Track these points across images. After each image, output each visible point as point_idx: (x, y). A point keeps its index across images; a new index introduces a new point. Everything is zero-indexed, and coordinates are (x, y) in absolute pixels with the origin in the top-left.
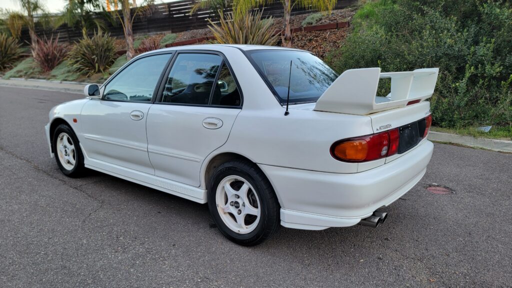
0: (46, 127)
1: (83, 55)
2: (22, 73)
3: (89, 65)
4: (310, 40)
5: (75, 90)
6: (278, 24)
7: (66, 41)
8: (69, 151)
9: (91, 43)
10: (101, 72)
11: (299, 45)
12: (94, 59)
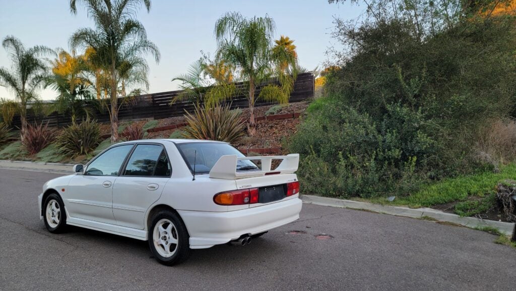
0: (39, 196)
1: (70, 139)
2: (8, 156)
3: (75, 147)
4: (272, 127)
5: (58, 171)
6: (246, 113)
7: (55, 126)
8: (56, 214)
9: (79, 129)
10: (85, 154)
11: (262, 131)
12: (80, 142)
